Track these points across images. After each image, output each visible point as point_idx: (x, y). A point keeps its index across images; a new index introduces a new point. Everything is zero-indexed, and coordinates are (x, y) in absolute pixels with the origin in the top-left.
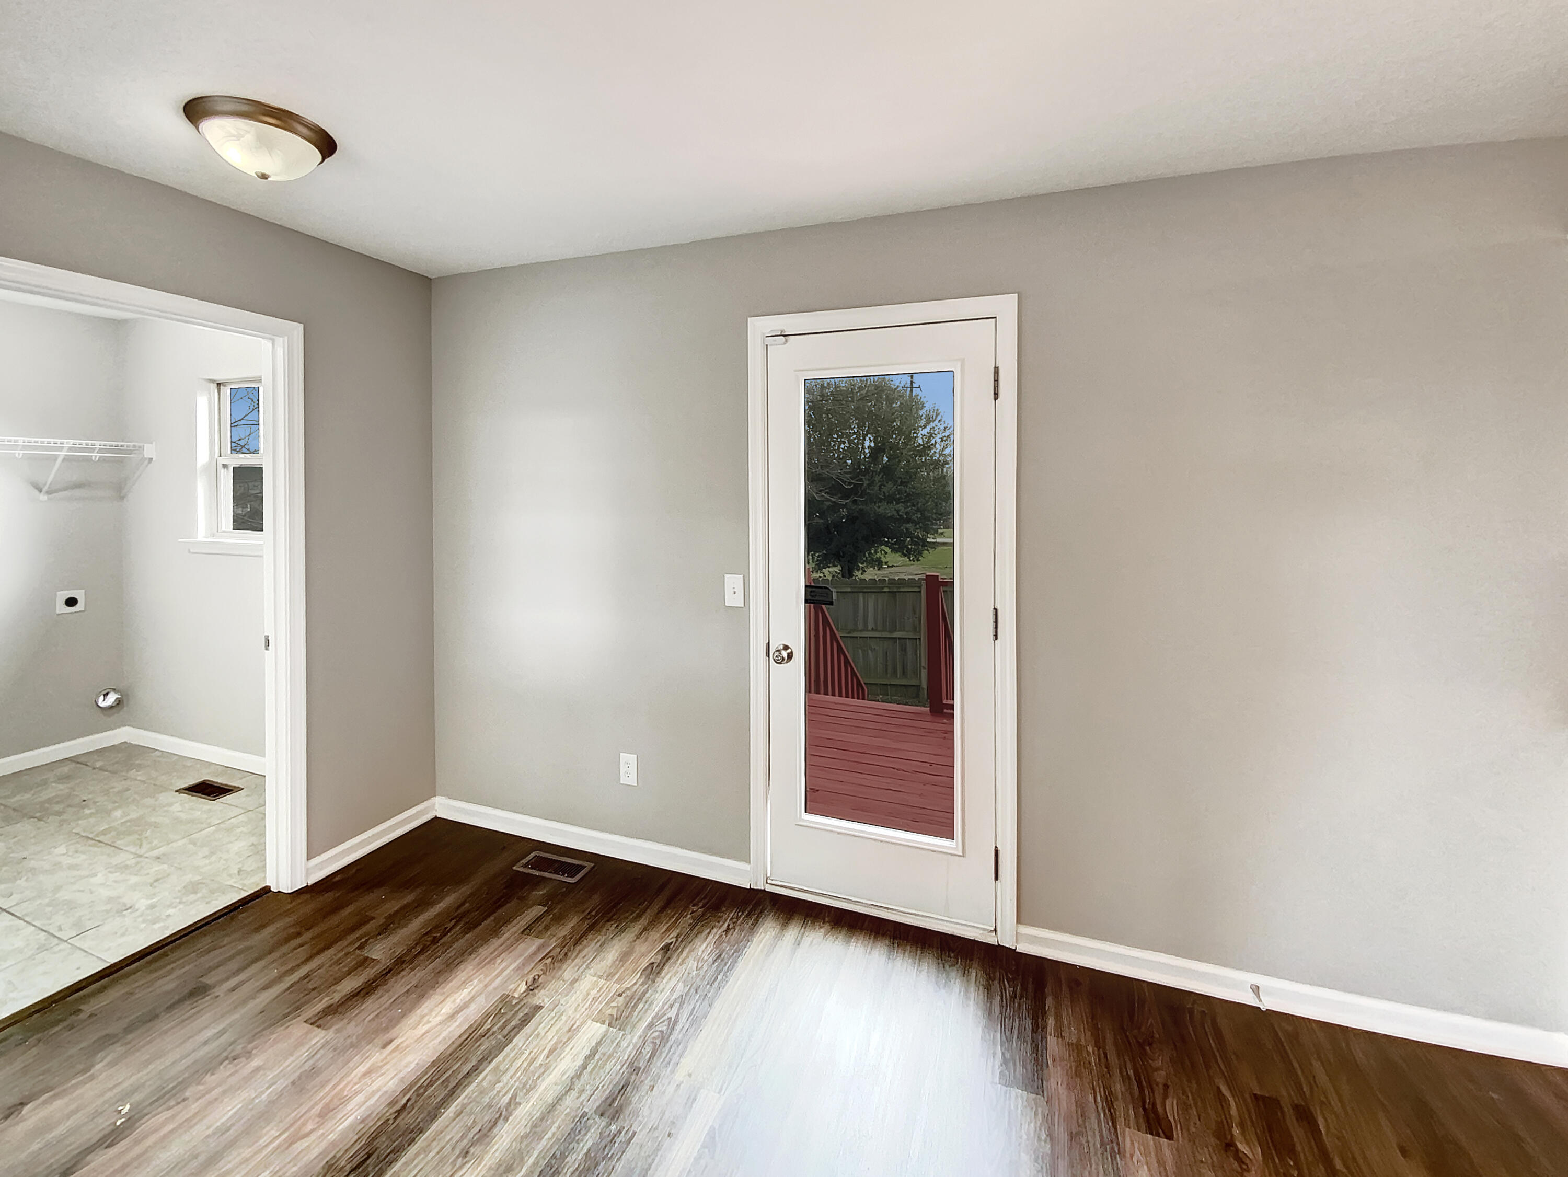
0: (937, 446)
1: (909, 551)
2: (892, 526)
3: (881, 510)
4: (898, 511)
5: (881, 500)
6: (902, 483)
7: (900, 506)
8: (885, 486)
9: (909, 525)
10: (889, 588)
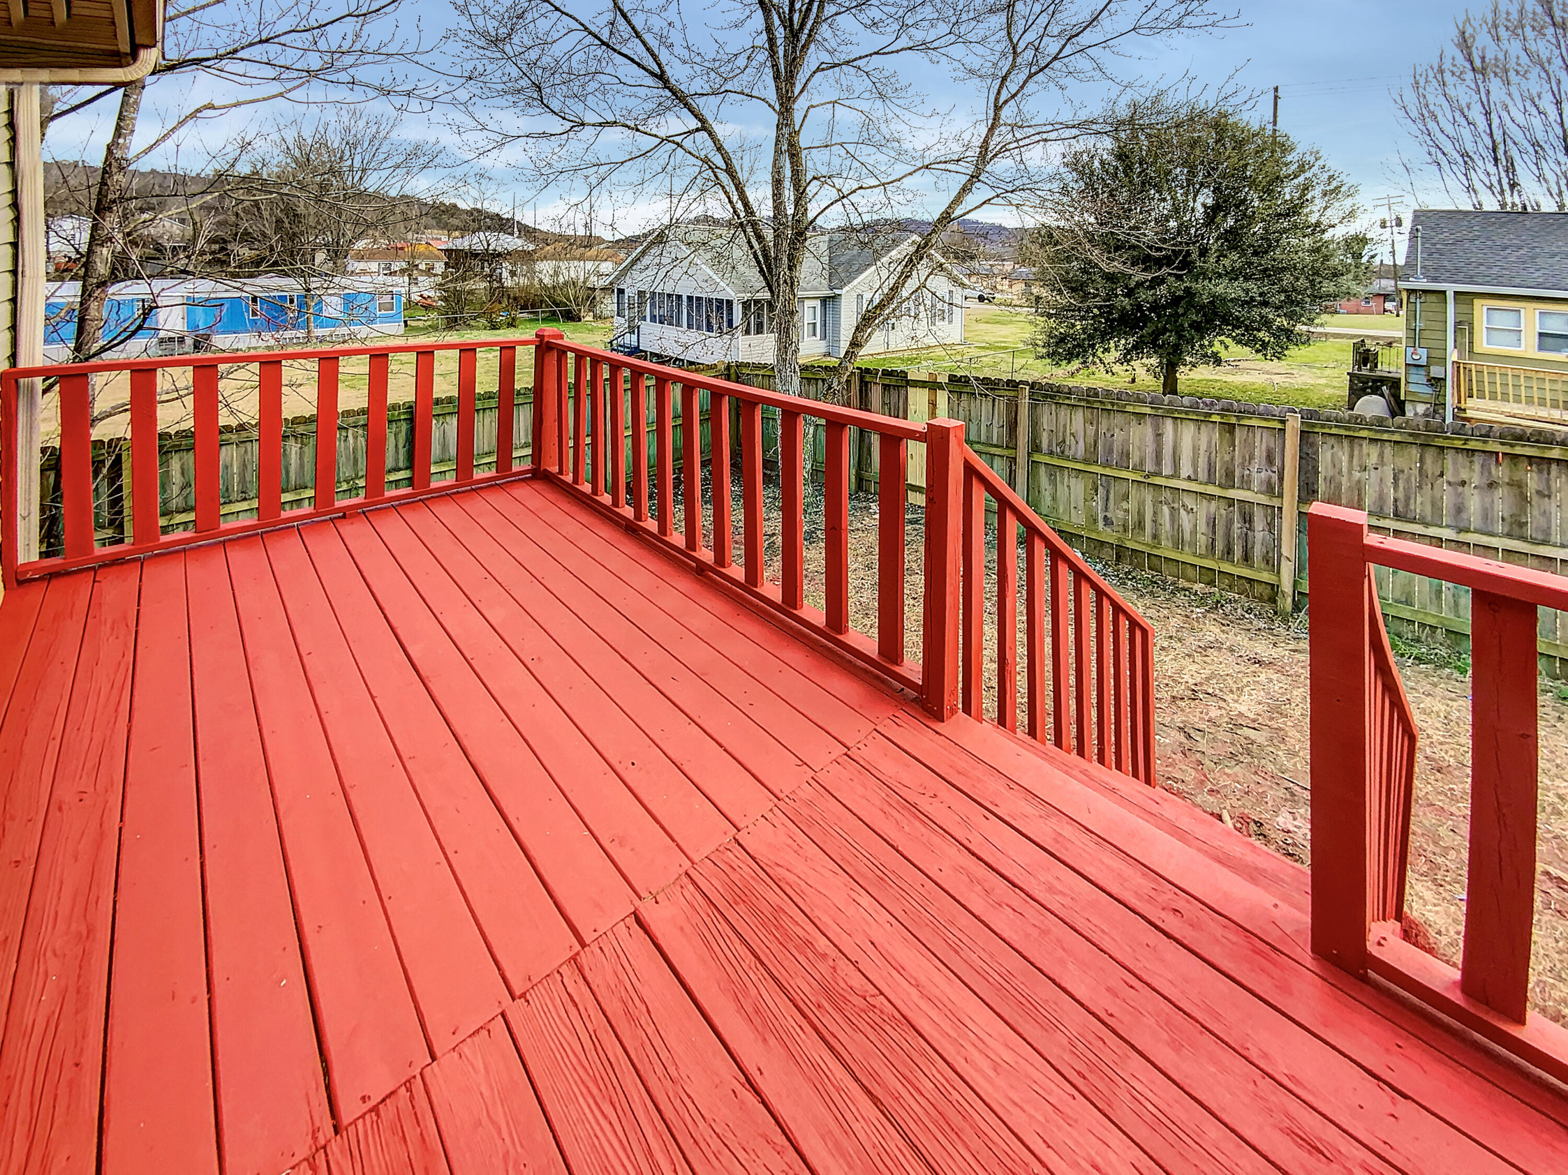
0: (1317, 201)
1: (1265, 345)
2: (1236, 311)
3: (1220, 290)
4: (1247, 291)
5: (1220, 276)
6: (1255, 253)
7: (1250, 285)
8: (1225, 256)
9: (1265, 311)
10: (1222, 416)
